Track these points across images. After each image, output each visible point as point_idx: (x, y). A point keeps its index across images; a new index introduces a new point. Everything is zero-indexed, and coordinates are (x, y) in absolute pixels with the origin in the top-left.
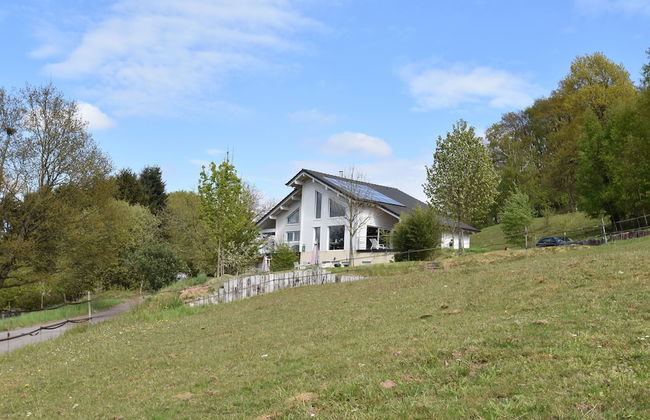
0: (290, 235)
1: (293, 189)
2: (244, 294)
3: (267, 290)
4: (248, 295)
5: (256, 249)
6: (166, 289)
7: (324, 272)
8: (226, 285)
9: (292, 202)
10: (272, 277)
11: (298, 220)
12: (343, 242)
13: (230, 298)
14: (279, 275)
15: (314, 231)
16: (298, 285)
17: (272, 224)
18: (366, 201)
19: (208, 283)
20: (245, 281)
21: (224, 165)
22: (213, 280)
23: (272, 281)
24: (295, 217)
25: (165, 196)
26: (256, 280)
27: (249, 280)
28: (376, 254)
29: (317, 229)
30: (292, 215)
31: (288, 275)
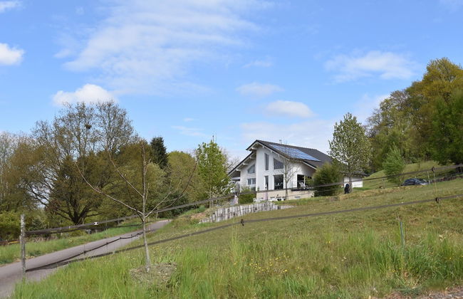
0: (249, 181)
1: (251, 152)
2: (226, 217)
3: (239, 215)
4: (229, 218)
5: (229, 190)
6: (183, 215)
7: (271, 204)
8: (216, 212)
9: (251, 160)
10: (241, 207)
11: (254, 172)
12: (282, 185)
13: (218, 220)
14: (246, 206)
15: (265, 178)
16: (256, 211)
17: (238, 174)
18: (296, 159)
19: (206, 211)
20: (226, 210)
21: (212, 143)
22: (208, 210)
23: (243, 210)
24: (252, 170)
25: (167, 156)
26: (233, 209)
27: (229, 210)
28: (303, 192)
29: (267, 177)
30: (251, 168)
31: (250, 206)
